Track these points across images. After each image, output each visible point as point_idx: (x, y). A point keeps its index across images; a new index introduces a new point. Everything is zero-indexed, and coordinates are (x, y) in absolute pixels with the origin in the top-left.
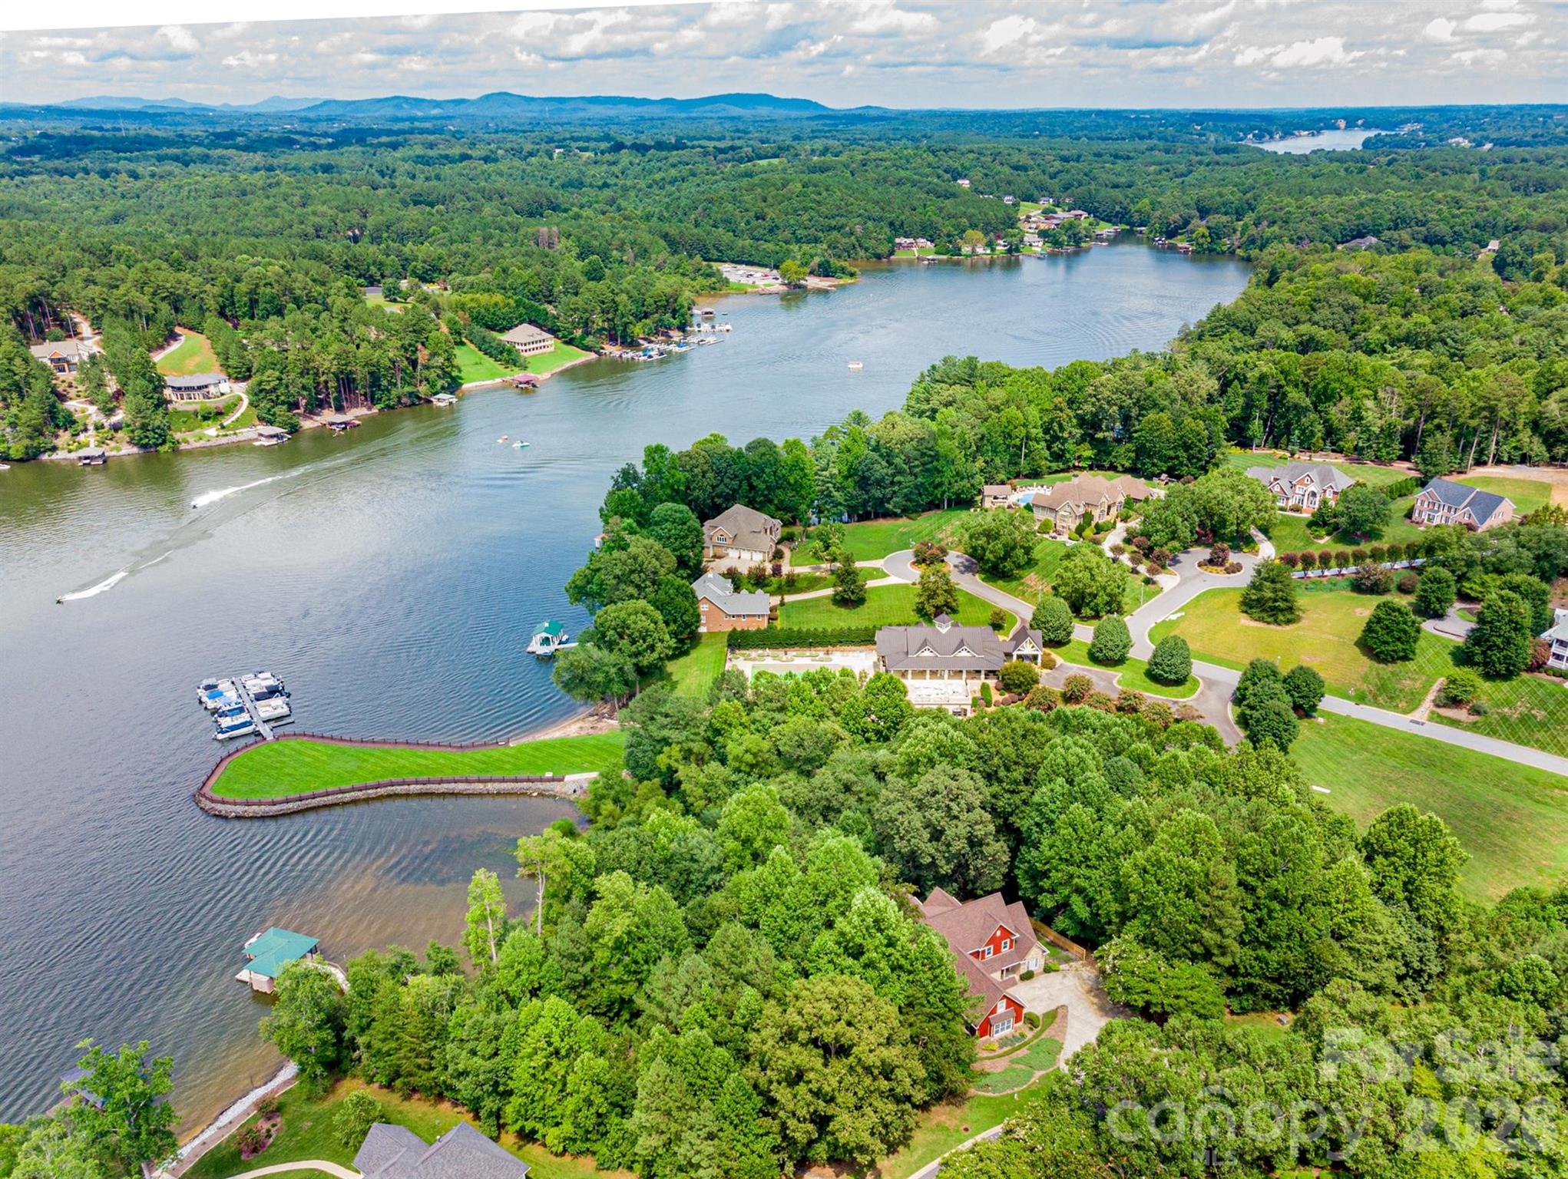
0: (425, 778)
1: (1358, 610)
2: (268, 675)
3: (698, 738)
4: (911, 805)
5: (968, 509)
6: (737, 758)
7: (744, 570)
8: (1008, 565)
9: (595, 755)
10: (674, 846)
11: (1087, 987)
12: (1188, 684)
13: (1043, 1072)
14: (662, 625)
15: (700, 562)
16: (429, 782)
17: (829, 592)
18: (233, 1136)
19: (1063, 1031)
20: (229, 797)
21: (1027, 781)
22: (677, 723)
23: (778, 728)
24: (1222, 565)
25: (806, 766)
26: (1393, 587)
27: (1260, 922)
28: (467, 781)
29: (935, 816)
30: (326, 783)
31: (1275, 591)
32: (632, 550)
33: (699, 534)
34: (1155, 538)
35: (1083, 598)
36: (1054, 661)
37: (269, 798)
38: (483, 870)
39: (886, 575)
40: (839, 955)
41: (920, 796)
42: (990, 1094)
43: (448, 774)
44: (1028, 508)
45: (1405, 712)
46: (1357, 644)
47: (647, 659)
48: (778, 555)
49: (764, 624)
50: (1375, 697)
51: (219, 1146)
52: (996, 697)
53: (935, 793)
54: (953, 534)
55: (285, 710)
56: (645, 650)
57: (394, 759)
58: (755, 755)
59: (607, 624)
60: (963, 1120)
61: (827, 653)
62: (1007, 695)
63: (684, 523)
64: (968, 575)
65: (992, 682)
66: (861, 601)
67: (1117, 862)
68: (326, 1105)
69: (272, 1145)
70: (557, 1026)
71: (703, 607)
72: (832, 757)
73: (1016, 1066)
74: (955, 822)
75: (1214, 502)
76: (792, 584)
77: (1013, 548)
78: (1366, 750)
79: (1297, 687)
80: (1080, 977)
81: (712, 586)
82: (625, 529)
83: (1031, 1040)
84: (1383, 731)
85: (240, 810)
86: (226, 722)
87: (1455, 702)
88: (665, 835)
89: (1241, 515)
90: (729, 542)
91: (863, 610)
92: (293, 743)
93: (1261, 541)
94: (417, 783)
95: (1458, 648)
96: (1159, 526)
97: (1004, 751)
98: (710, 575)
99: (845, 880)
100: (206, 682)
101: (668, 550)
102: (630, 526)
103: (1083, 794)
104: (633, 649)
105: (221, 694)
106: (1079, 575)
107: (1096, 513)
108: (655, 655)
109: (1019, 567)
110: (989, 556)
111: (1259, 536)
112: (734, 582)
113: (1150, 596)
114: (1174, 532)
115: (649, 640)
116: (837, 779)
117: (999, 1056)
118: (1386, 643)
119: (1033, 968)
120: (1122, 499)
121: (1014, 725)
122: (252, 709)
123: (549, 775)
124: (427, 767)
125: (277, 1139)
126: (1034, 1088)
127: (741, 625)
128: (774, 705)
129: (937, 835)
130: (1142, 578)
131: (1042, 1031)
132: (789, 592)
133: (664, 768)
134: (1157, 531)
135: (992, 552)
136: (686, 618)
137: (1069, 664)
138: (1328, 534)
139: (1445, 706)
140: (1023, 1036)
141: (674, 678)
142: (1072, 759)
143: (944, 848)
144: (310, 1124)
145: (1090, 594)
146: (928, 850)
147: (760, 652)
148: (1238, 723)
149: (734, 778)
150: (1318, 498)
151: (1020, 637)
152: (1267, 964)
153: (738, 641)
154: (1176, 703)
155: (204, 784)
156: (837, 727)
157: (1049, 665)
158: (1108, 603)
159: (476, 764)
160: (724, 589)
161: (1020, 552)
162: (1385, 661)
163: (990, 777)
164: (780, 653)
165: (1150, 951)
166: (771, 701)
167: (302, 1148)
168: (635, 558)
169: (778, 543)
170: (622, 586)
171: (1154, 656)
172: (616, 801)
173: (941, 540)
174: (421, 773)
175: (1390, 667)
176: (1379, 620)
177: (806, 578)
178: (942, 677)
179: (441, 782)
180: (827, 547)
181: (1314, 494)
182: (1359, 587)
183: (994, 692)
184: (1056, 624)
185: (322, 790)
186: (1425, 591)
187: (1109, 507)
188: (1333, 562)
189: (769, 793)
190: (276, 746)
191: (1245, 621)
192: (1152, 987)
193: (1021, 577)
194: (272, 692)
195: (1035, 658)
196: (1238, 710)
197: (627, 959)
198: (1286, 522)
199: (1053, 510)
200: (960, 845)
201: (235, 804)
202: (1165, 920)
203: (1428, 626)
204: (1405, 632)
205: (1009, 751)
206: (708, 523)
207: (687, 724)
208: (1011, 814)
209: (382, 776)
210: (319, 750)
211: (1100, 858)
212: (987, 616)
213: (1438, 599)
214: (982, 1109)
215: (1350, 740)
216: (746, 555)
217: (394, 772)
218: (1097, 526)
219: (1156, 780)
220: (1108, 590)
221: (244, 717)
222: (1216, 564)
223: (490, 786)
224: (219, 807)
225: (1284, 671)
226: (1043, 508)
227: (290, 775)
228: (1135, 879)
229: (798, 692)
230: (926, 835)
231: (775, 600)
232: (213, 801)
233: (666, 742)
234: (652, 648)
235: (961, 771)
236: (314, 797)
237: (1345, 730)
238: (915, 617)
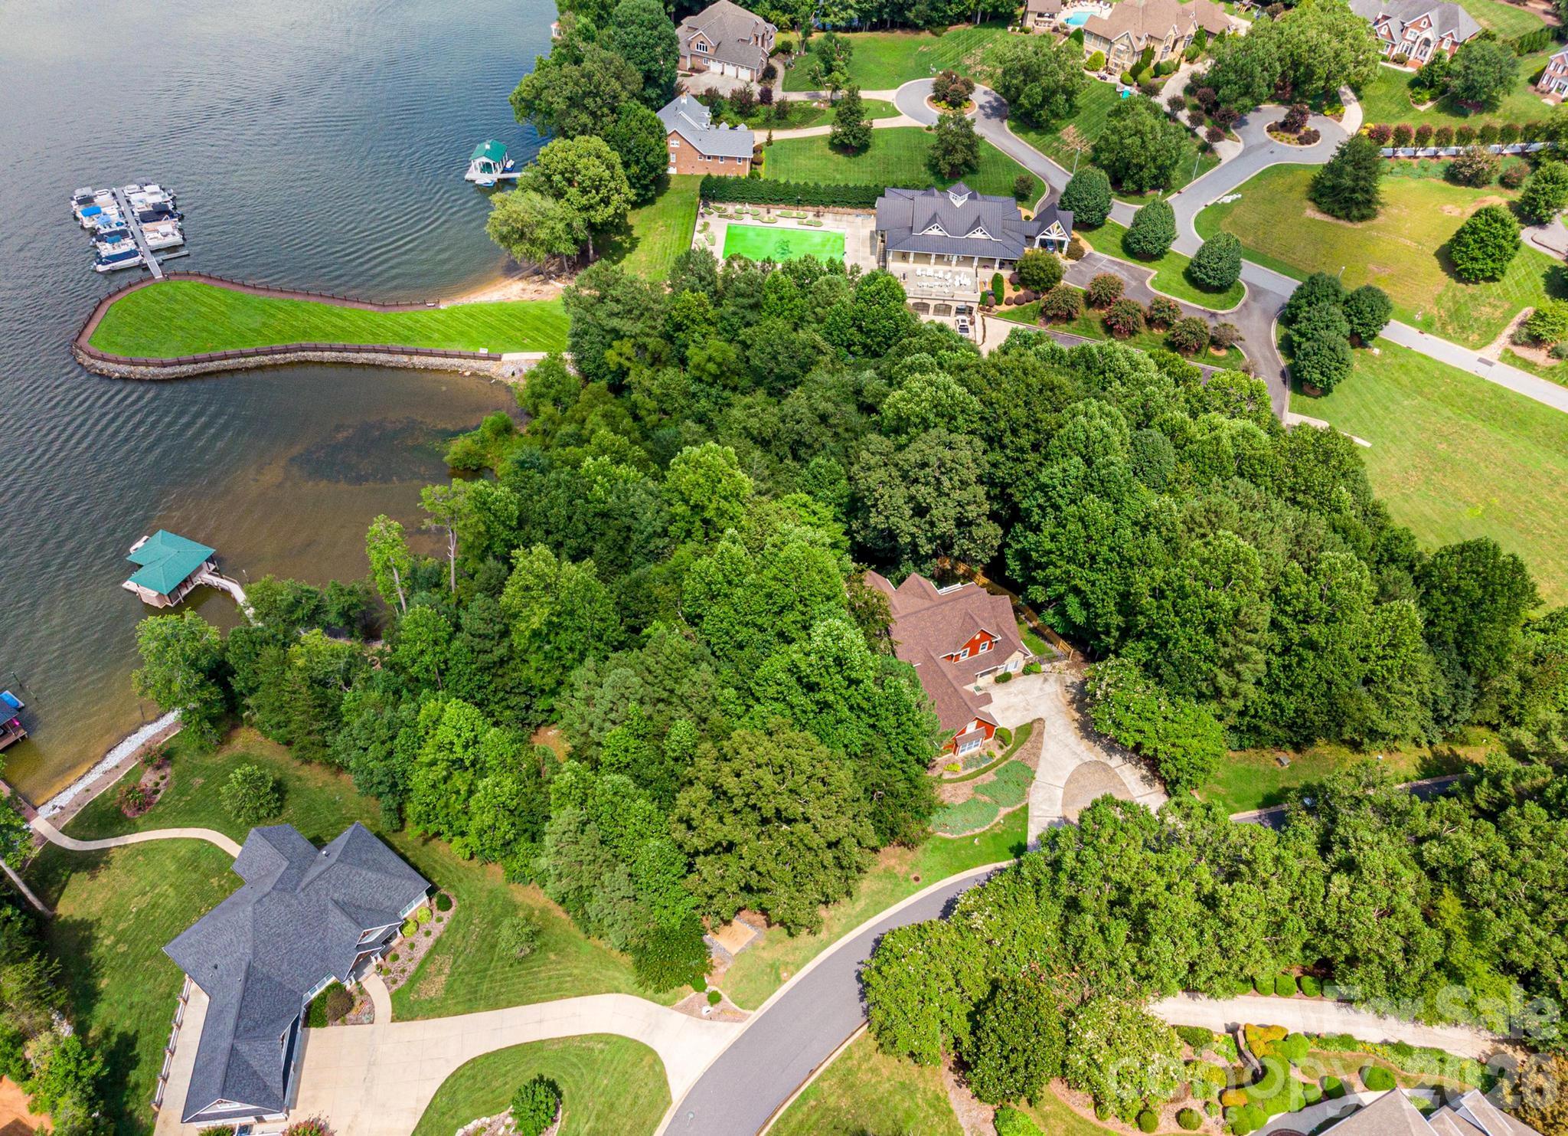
0: (340, 343)
1: (1448, 207)
2: (156, 188)
3: (655, 333)
4: (895, 473)
5: (1005, 27)
6: (697, 367)
7: (726, 93)
8: (1044, 113)
9: (538, 329)
10: (612, 499)
11: (1069, 697)
12: (1231, 292)
13: (1010, 810)
14: (619, 170)
15: (672, 80)
16: (345, 349)
17: (826, 130)
18: (118, 785)
19: (1036, 754)
20: (112, 353)
21: (1035, 447)
22: (630, 311)
23: (749, 331)
24: (1296, 132)
25: (778, 385)
26: (1495, 178)
27: (1286, 668)
28: (389, 352)
29: (922, 492)
30: (226, 343)
31: (1356, 179)
32: (587, 65)
33: (674, 41)
34: (1224, 91)
35: (1127, 168)
36: (1082, 251)
37: (156, 357)
38: (382, 517)
39: (897, 114)
40: (790, 688)
41: (906, 467)
42: (948, 836)
43: (368, 341)
44: (1078, 36)
45: (1475, 347)
46: (1437, 254)
47: (600, 215)
48: (769, 74)
49: (745, 172)
50: (1444, 325)
51: (104, 794)
52: (1009, 292)
53: (924, 465)
54: (983, 61)
55: (177, 239)
56: (598, 204)
57: (306, 316)
58: (719, 365)
59: (553, 166)
60: (914, 866)
61: (817, 215)
62: (1022, 292)
63: (655, 28)
64: (995, 121)
65: (1006, 274)
66: (864, 147)
67: (1130, 572)
68: (220, 759)
69: (160, 803)
70: (459, 736)
71: (674, 144)
72: (808, 376)
73: (979, 797)
74: (944, 499)
75: (1305, 47)
76: (783, 116)
77: (1054, 93)
78: (1421, 393)
79: (1359, 313)
80: (1061, 682)
81: (684, 115)
82: (580, 33)
83: (999, 762)
84: (1447, 372)
85: (125, 369)
86: (106, 249)
87: (1536, 341)
88: (602, 486)
89: (1334, 67)
90: (711, 51)
91: (865, 159)
92: (186, 285)
93: (1349, 102)
94: (331, 349)
95: (1555, 270)
96: (1232, 76)
97: (1013, 412)
98: (683, 99)
99: (806, 594)
100: (79, 193)
101: (630, 64)
102: (586, 27)
103: (1102, 482)
104: (584, 201)
105: (98, 211)
106: (1128, 141)
107: (1159, 49)
108: (611, 210)
109: (1056, 115)
110: (1023, 100)
111: (1347, 93)
112: (713, 110)
113: (1205, 167)
114: (1248, 86)
115: (603, 191)
116: (813, 409)
117: (962, 779)
118: (1474, 259)
119: (1011, 670)
120: (1192, 31)
121: (1031, 380)
122: (137, 234)
123: (483, 351)
124: (343, 329)
125: (165, 796)
126: (997, 830)
127: (718, 170)
128: (746, 301)
129: (920, 511)
130: (1198, 142)
131: (1013, 751)
132: (779, 127)
133: (613, 367)
134: (1228, 82)
135: (1028, 96)
136: (650, 159)
137: (1098, 254)
138: (1432, 99)
139: (1523, 344)
140: (991, 756)
141: (635, 233)
142: (1095, 434)
143: (927, 527)
144: (201, 781)
145: (1136, 165)
146: (907, 527)
147: (738, 207)
148: (1280, 347)
149: (693, 388)
150: (1430, 50)
151: (1045, 219)
152: (1282, 711)
153: (714, 191)
154: (1213, 315)
155: (80, 334)
156: (818, 338)
157: (1076, 253)
158: (1155, 178)
159: (400, 329)
160: (699, 119)
161: (1061, 98)
162: (1467, 281)
163: (993, 441)
164: (761, 210)
165: (1151, 683)
166: (742, 295)
167: (192, 812)
168: (589, 76)
169: (772, 55)
170: (575, 112)
171: (1199, 256)
172: (556, 402)
173: (969, 68)
174: (336, 337)
175: (1472, 289)
176: (1474, 230)
177: (800, 110)
178: (949, 263)
179: (359, 350)
180: (829, 70)
181: (1427, 42)
182: (1454, 176)
183: (1007, 286)
184: (1092, 204)
185: (220, 352)
186: (1535, 191)
187: (1176, 42)
188: (1432, 141)
189: (725, 457)
190: (165, 288)
191: (1311, 213)
192: (1146, 726)
193: (1057, 130)
194: (159, 213)
195: (1061, 244)
196: (1284, 330)
197: (547, 647)
198: (1387, 78)
199: (1107, 41)
200: (946, 527)
201: (118, 362)
202: (1176, 655)
203: (1527, 235)
204: (1500, 247)
205: (1020, 413)
206: (687, 21)
207: (642, 314)
208: (1009, 485)
209: (292, 338)
210: (217, 296)
211: (1106, 561)
212: (1011, 179)
213: (1547, 202)
214: (937, 853)
215: (1405, 380)
216: (730, 71)
217: (305, 333)
218: (1157, 67)
219: (1190, 463)
220: (1159, 162)
221: (128, 245)
222: (1289, 131)
223: (416, 359)
224: (99, 364)
225: (1349, 288)
226: (1097, 36)
227: (181, 328)
228: (1147, 601)
229: (776, 287)
230: (908, 513)
231: (760, 136)
232: (92, 357)
233: (617, 335)
234: (606, 201)
235: (960, 439)
236: (211, 359)
237: (1401, 366)
238: (927, 177)
